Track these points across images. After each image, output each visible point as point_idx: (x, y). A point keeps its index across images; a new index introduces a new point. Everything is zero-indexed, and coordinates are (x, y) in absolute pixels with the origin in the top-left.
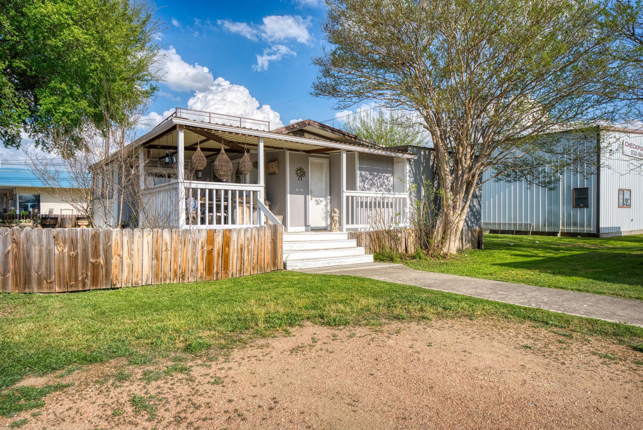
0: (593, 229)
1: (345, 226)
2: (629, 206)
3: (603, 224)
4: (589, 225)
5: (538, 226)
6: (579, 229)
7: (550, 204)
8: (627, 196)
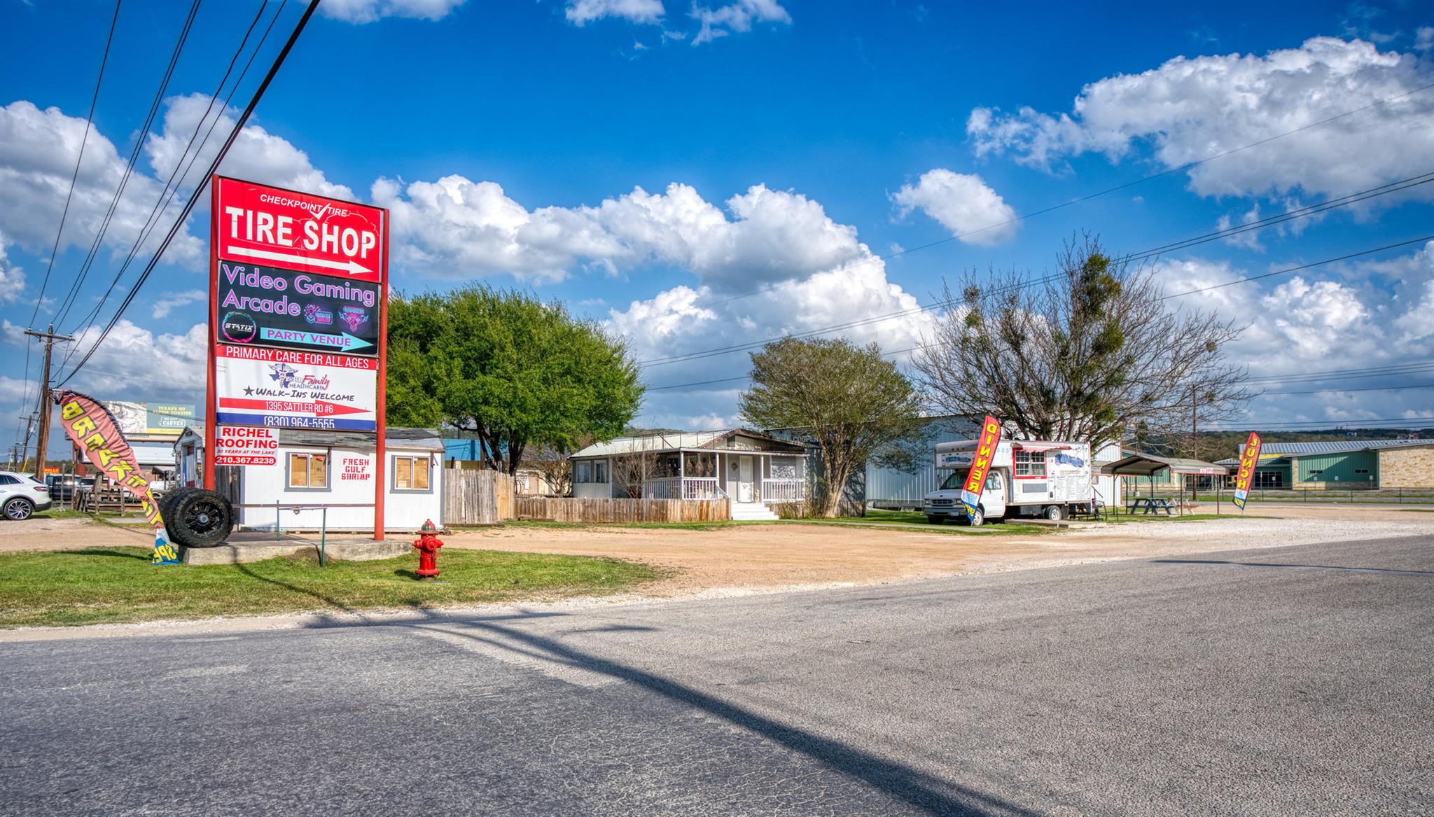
1: (763, 500)
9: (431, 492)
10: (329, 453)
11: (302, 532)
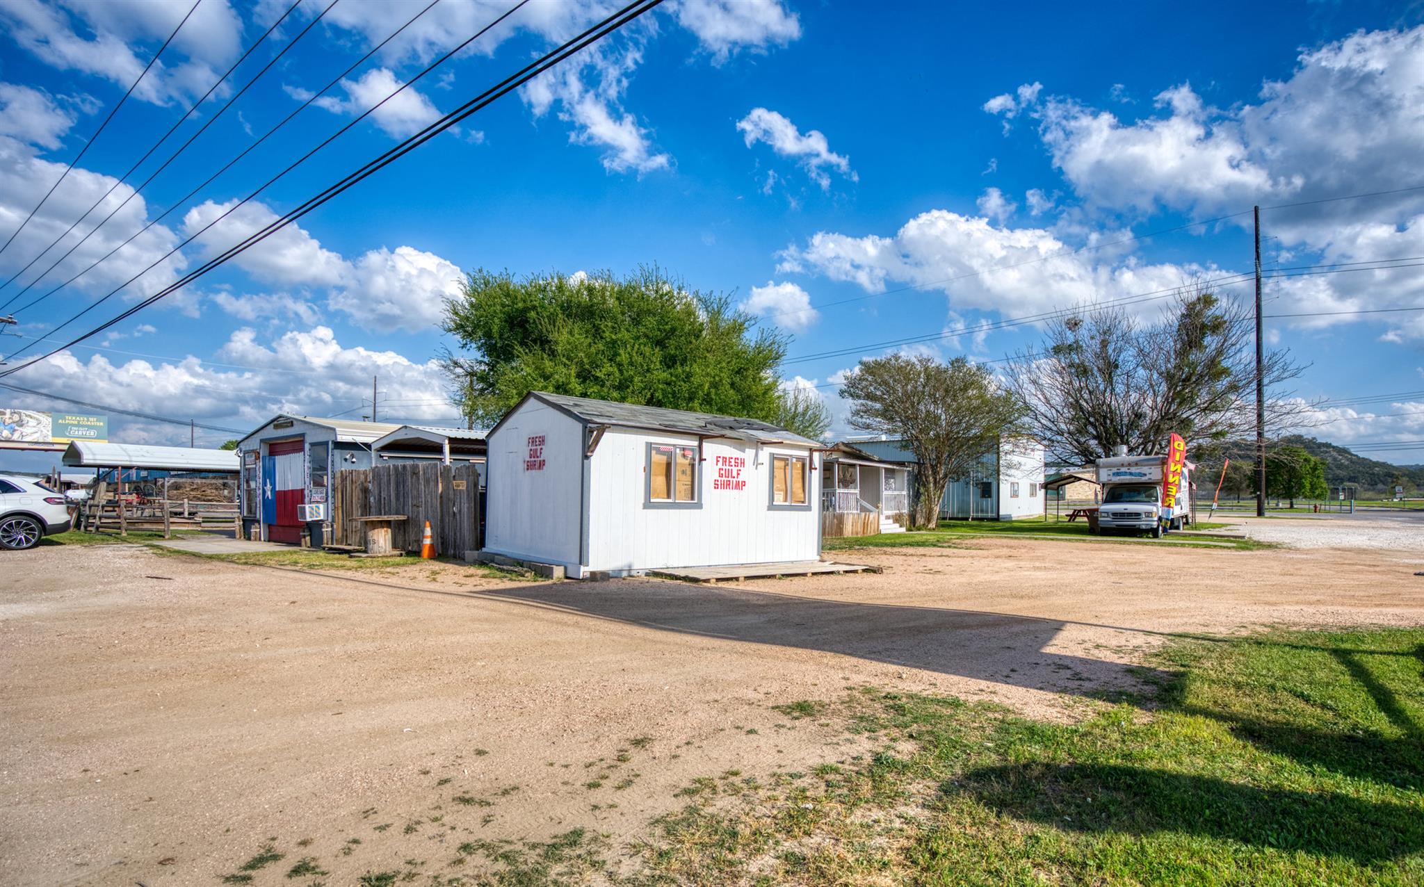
0: (994, 515)
1: (884, 512)
2: (1017, 496)
3: (1002, 513)
4: (992, 512)
5: (953, 513)
6: (985, 515)
7: (963, 494)
8: (1016, 488)
9: (809, 508)
10: (700, 447)
11: (718, 580)
